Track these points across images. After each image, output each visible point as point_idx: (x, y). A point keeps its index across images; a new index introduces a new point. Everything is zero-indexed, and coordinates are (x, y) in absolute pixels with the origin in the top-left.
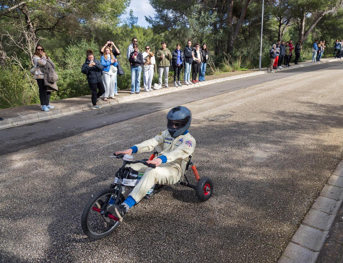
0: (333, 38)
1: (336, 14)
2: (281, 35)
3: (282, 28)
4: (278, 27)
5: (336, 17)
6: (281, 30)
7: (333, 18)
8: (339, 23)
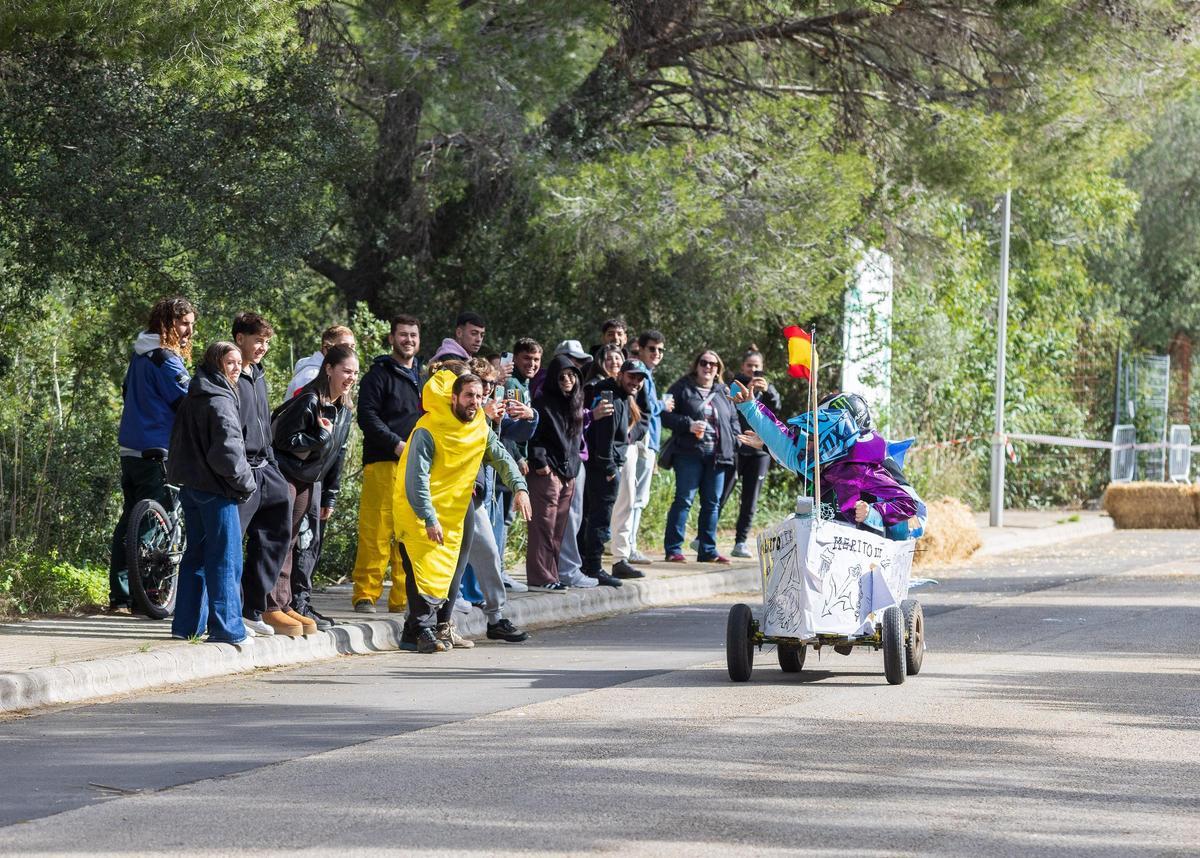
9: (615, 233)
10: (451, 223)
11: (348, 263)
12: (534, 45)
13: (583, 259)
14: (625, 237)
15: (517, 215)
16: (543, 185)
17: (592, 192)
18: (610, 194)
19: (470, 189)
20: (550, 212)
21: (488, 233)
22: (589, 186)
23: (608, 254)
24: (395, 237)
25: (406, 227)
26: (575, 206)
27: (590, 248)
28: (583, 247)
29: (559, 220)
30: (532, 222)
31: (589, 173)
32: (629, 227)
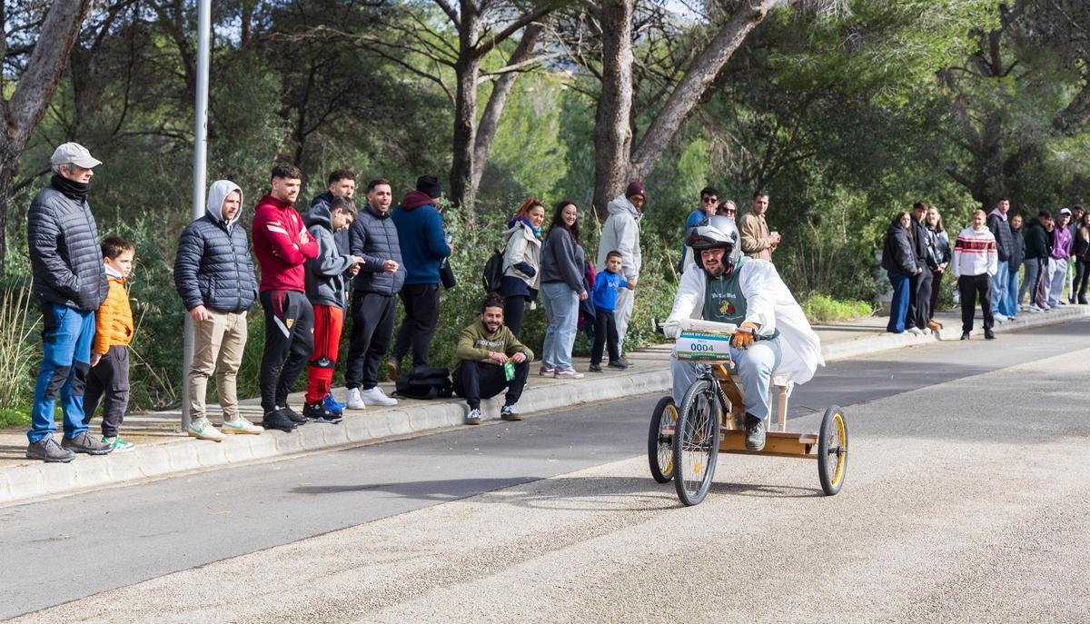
0: (846, 182)
1: (846, 8)
2: (474, 134)
3: (478, 80)
4: (448, 76)
5: (844, 29)
6: (472, 94)
7: (827, 37)
8: (867, 76)
9: (1078, 166)
10: (1012, 165)
11: (972, 181)
12: (1045, 93)
13: (1065, 177)
14: (1082, 168)
15: (1039, 160)
16: (1048, 147)
17: (1068, 150)
18: (1076, 150)
19: (1020, 150)
20: (1052, 159)
21: (1028, 166)
22: (1068, 147)
23: (1075, 176)
24: (990, 169)
25: (995, 166)
26: (1062, 155)
27: (1068, 172)
28: (1065, 172)
29: (1055, 162)
30: (1044, 162)
31: (1067, 142)
32: (1084, 164)
